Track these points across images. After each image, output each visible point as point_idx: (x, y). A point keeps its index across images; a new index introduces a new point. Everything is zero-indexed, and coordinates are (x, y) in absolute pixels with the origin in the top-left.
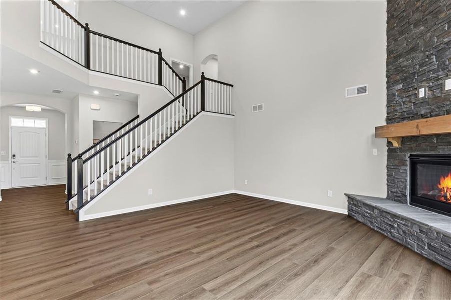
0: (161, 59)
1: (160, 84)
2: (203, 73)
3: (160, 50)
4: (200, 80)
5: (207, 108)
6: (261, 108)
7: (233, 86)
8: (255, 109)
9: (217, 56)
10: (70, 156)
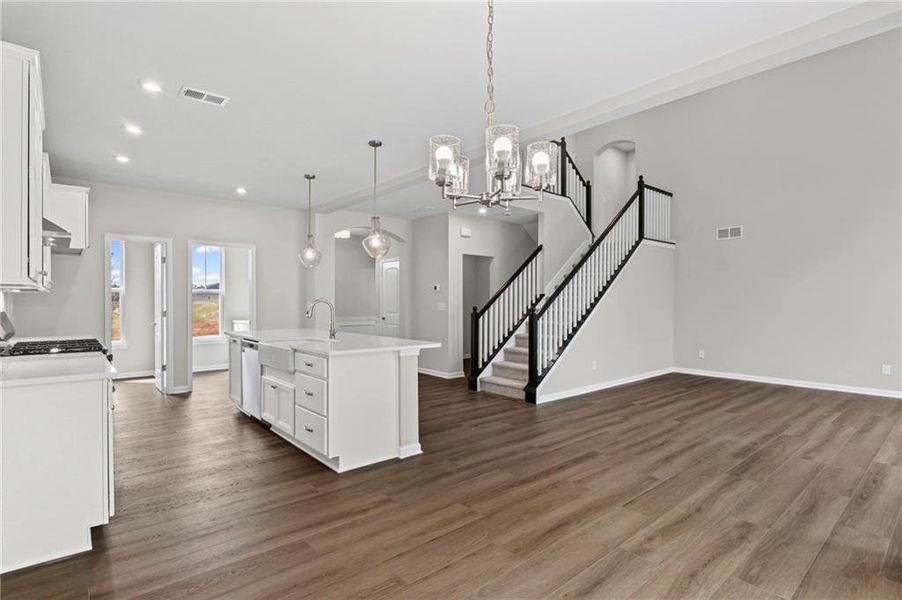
0: (565, 154)
1: (563, 194)
2: (641, 177)
3: (563, 139)
4: (635, 188)
5: (647, 234)
6: (736, 232)
7: (670, 195)
8: (723, 233)
9: (634, 143)
10: (475, 309)
